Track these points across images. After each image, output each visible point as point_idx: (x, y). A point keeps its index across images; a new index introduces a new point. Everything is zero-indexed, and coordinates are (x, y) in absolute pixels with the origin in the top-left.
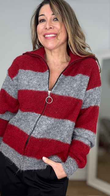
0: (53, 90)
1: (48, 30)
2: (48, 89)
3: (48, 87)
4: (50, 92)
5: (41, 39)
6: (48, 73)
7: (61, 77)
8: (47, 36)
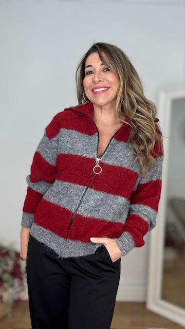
0: (102, 158)
1: (97, 83)
2: (96, 156)
3: (97, 154)
4: (99, 159)
5: (89, 94)
6: (97, 137)
7: (112, 141)
8: (96, 90)
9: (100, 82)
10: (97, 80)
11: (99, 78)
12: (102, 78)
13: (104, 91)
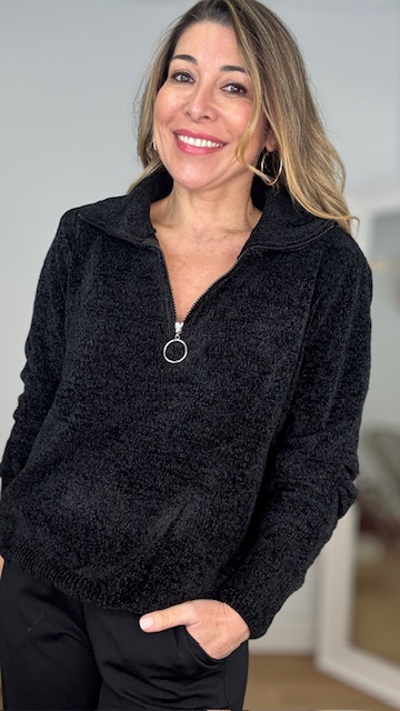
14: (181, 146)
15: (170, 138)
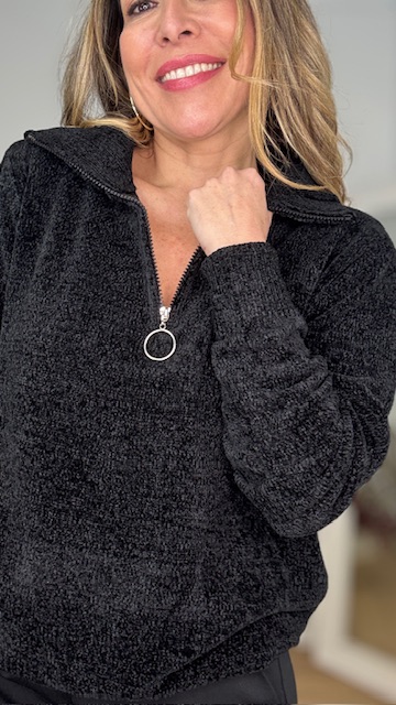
1: (176, 44)
8: (170, 76)
9: (187, 39)
10: (172, 29)
11: (182, 20)
12: (193, 21)
13: (203, 76)
14: (170, 87)
15: (154, 89)
